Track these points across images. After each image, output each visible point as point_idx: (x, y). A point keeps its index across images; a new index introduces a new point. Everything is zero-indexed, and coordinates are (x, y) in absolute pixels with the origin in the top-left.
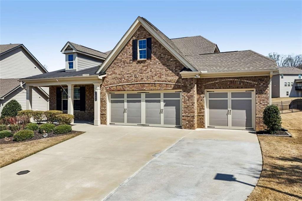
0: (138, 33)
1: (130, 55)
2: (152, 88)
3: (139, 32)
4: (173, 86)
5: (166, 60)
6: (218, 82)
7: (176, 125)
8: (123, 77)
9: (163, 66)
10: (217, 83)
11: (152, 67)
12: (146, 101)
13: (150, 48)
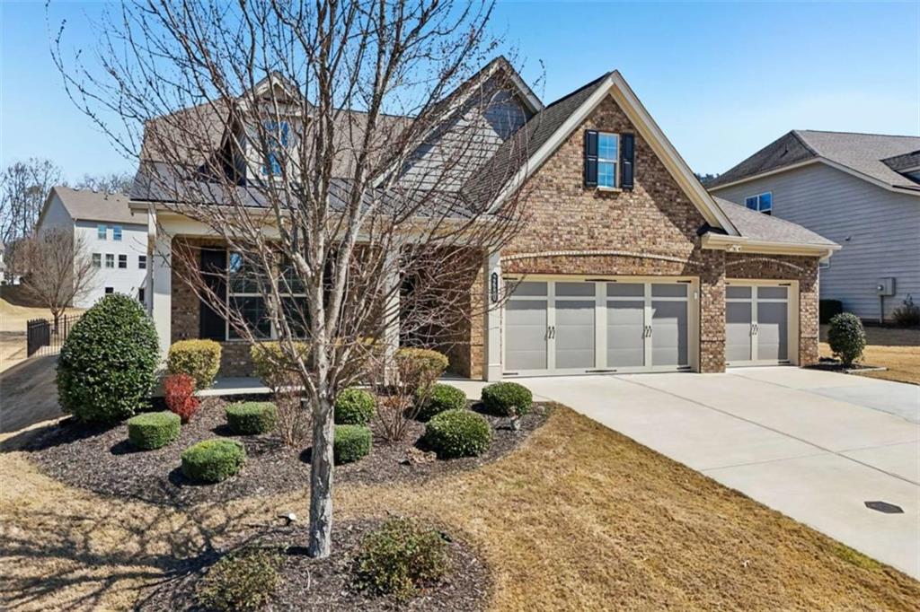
0: (602, 114)
1: (575, 171)
2: (633, 269)
3: (602, 111)
4: (682, 267)
5: (666, 199)
6: (744, 263)
7: (679, 364)
8: (555, 232)
9: (659, 213)
11: (634, 213)
12: (610, 305)
13: (631, 160)
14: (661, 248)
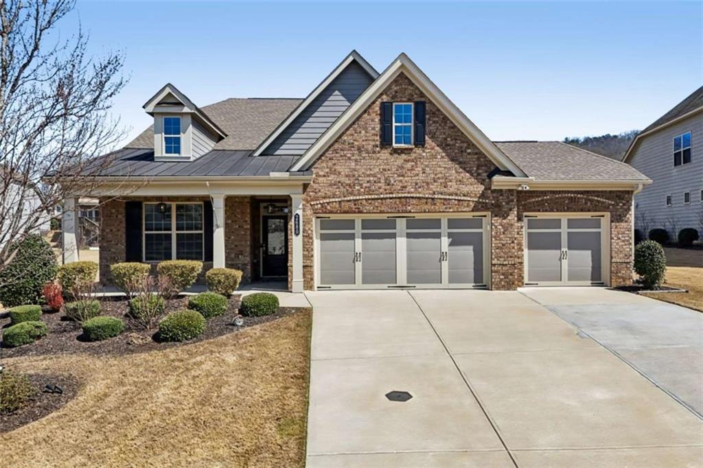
0: (395, 88)
1: (374, 135)
2: (426, 207)
3: (396, 86)
4: (472, 204)
5: (456, 151)
6: (548, 199)
7: (475, 283)
8: (356, 182)
9: (450, 163)
10: (546, 200)
11: (427, 163)
12: (409, 236)
13: (423, 122)
14: (452, 190)
